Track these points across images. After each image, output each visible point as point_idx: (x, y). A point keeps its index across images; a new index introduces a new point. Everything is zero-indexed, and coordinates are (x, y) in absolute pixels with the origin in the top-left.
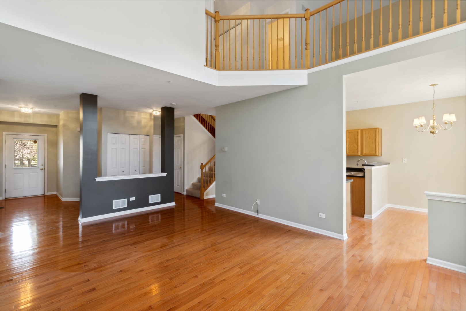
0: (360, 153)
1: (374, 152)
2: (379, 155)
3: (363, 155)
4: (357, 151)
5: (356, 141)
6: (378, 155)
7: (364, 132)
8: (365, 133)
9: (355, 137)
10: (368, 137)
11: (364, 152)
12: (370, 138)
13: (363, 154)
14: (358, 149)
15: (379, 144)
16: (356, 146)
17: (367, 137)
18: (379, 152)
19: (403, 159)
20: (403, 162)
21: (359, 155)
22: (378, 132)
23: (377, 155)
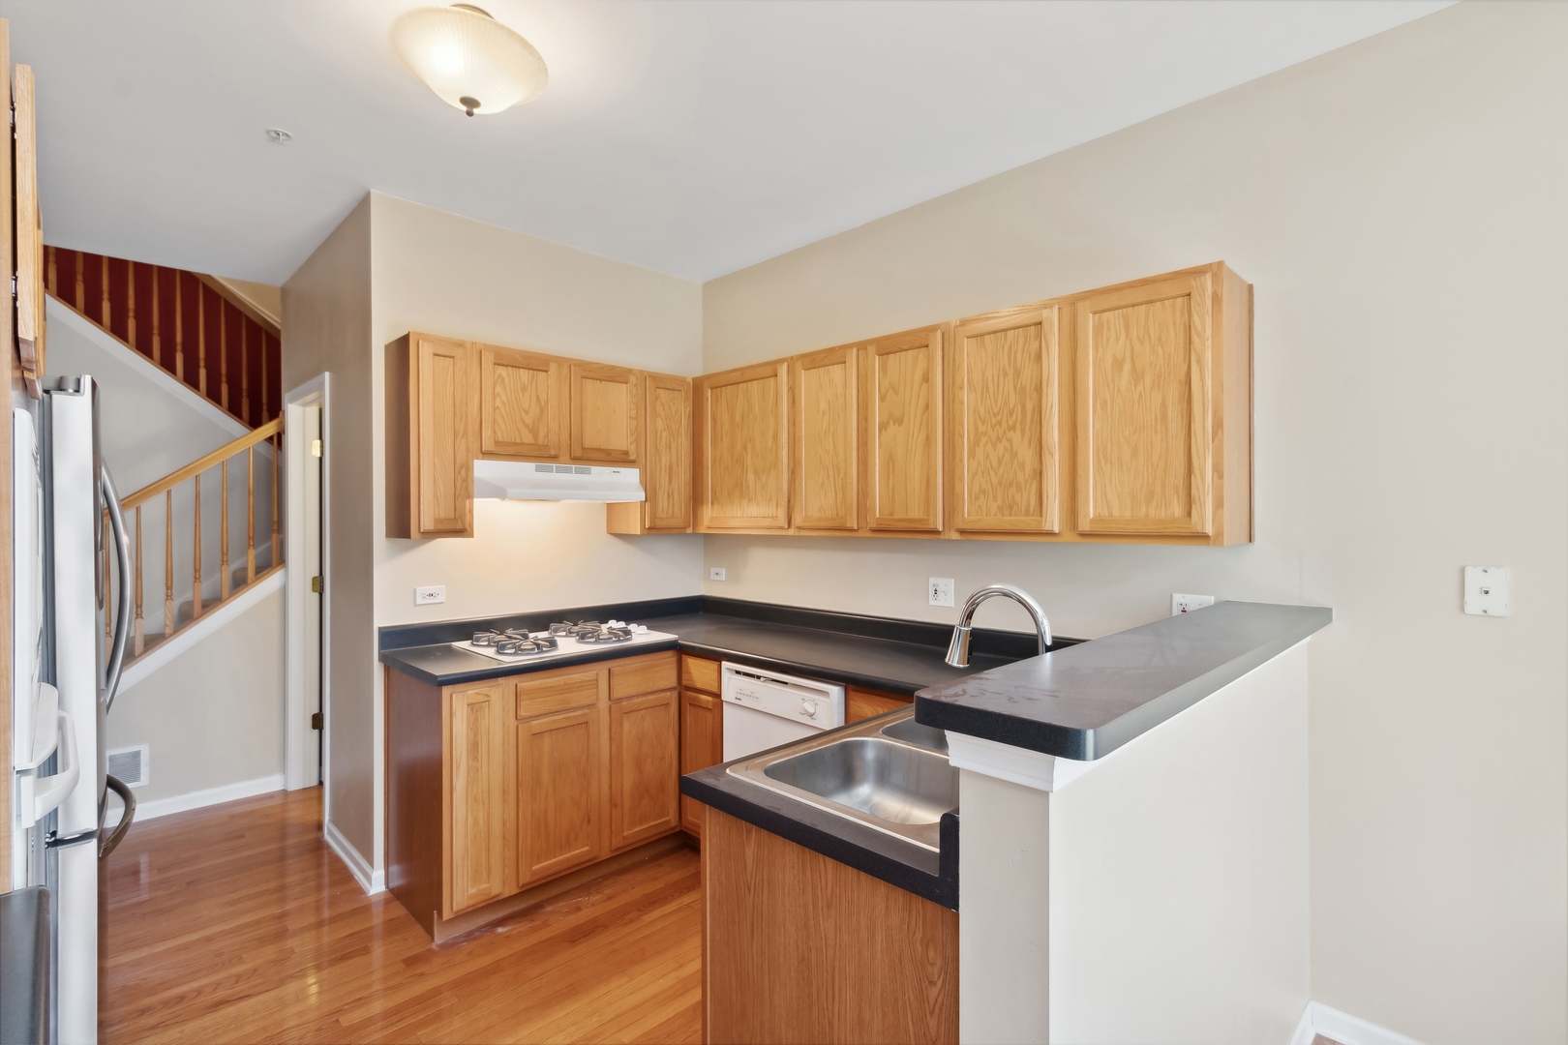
0: (1054, 520)
1: (1177, 509)
2: (1219, 535)
3: (1084, 535)
4: (1033, 502)
5: (1029, 407)
6: (1209, 530)
7: (1089, 322)
8: (1098, 330)
9: (1017, 374)
10: (1127, 367)
11: (1090, 510)
12: (1137, 375)
13: (1085, 525)
14: (1039, 474)
15: (1218, 425)
16: (1026, 454)
17: (1118, 364)
18: (1219, 504)
19: (1474, 579)
20: (1474, 603)
21: (1051, 534)
22: (1216, 299)
23: (1201, 537)
